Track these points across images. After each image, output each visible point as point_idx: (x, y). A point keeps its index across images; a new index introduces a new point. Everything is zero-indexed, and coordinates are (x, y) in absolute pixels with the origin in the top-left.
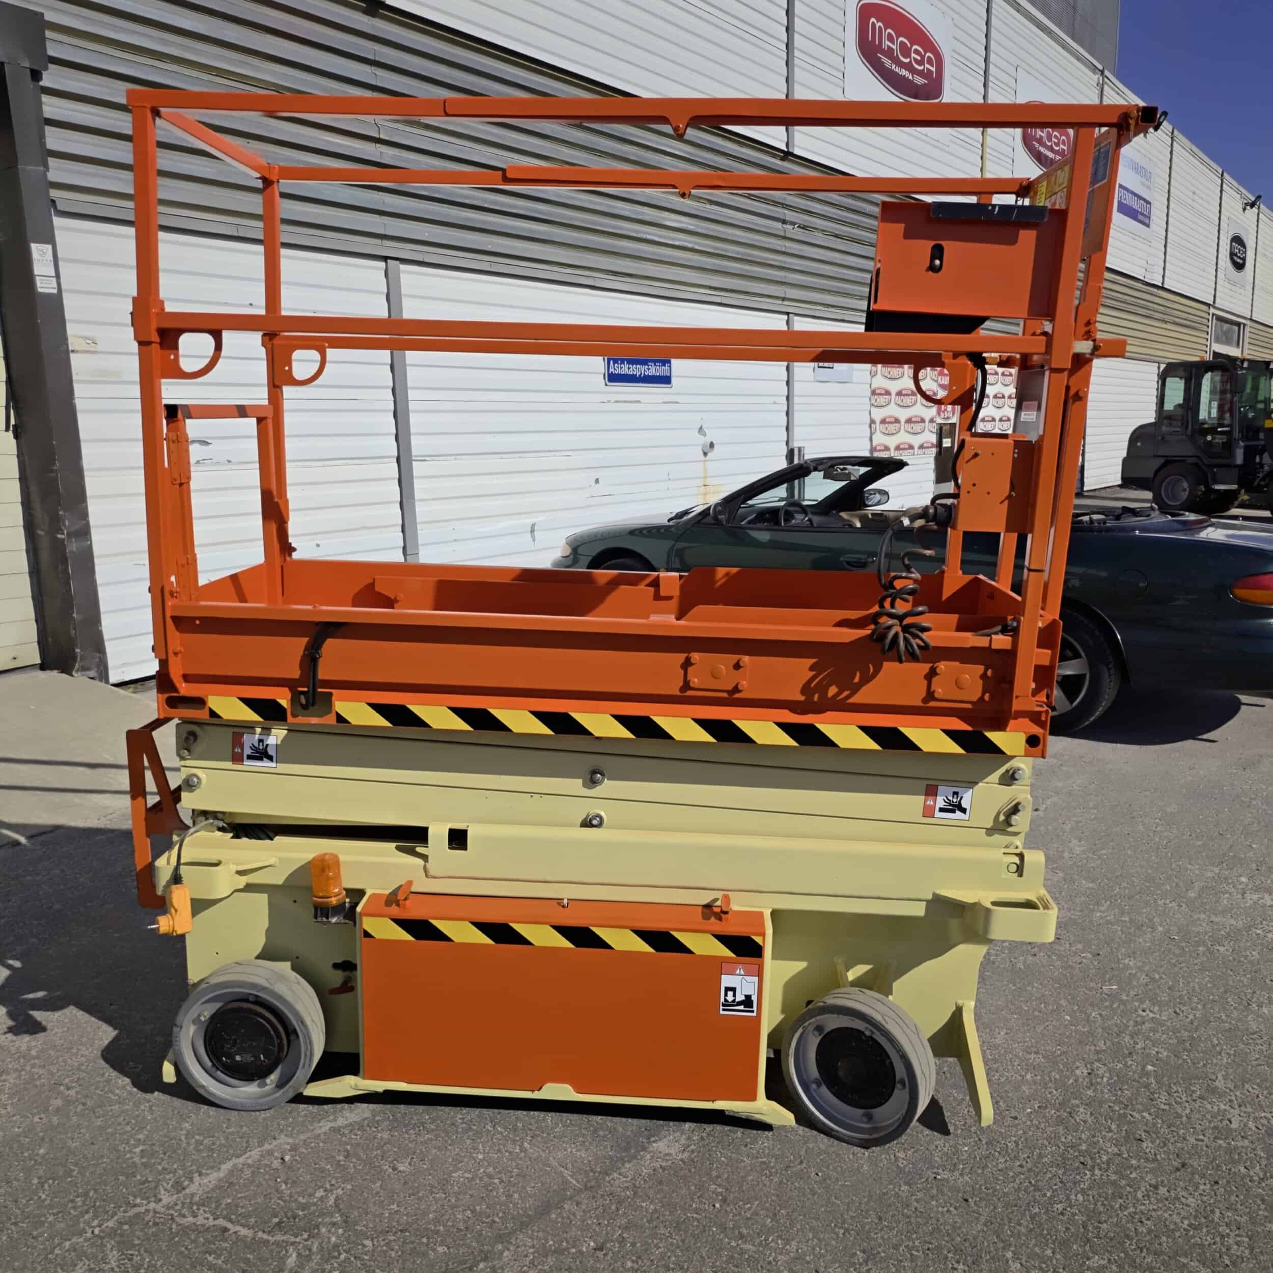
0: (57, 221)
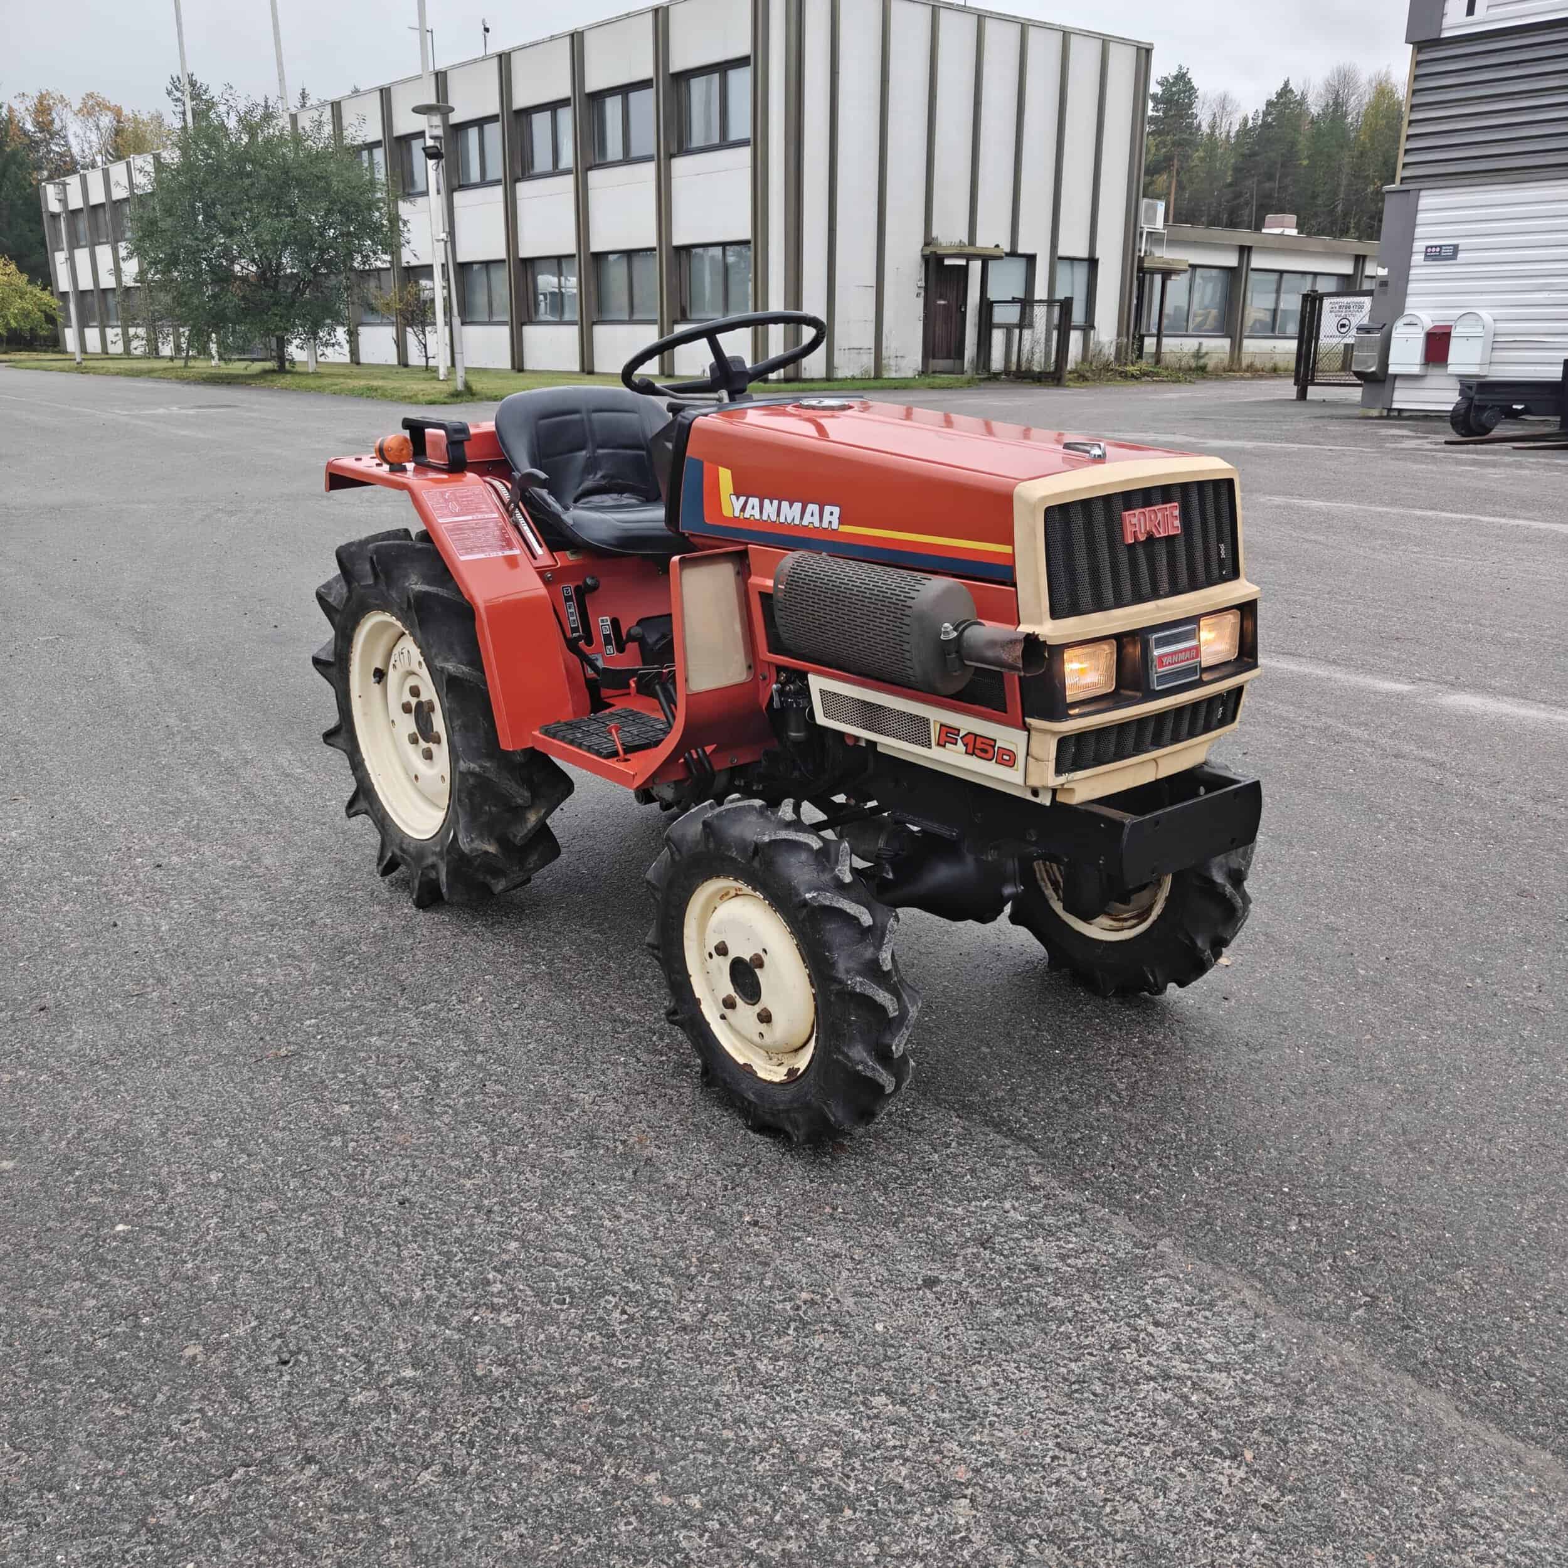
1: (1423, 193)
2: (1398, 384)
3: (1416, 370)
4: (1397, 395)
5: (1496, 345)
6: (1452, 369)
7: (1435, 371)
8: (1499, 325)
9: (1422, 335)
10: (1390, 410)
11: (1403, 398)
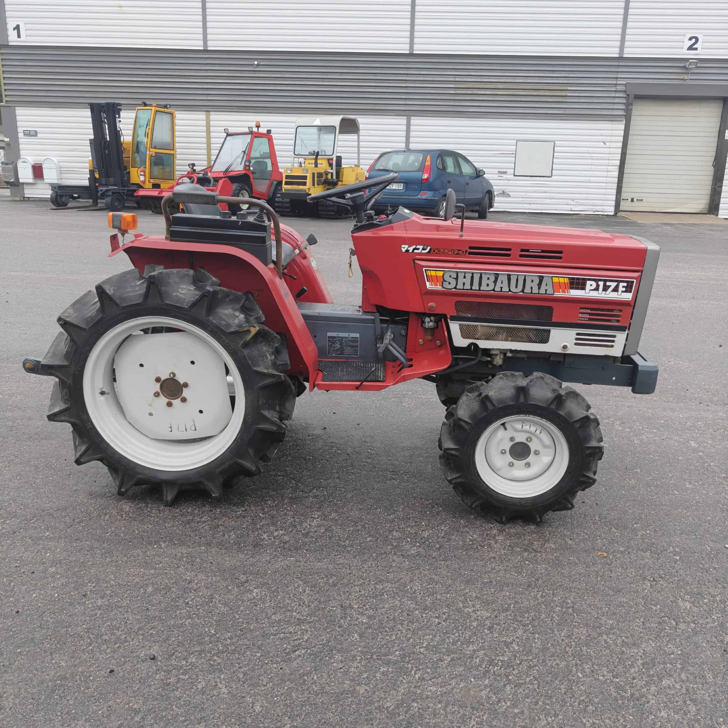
1: (16, 108)
2: (25, 186)
3: (31, 181)
4: (26, 191)
5: (62, 172)
6: (46, 181)
7: (39, 181)
8: (61, 164)
9: (30, 167)
10: (24, 197)
11: (29, 193)
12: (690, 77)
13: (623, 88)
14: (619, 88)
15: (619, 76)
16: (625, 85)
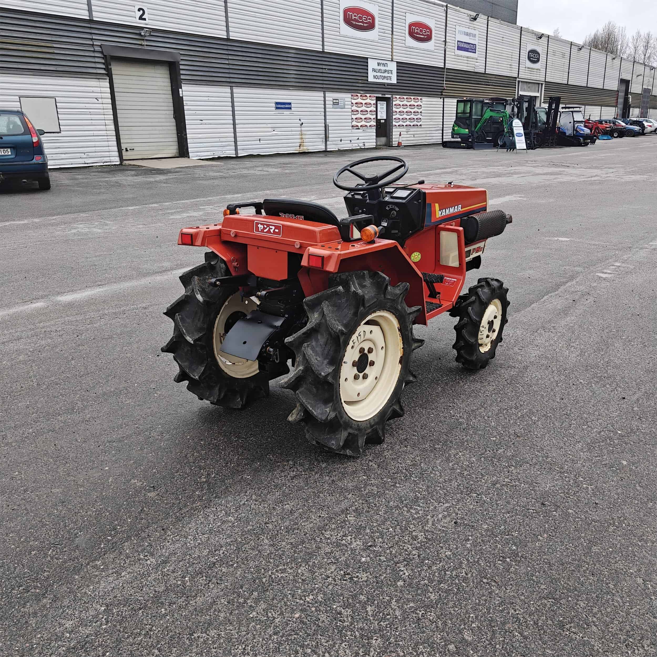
0: (182, 85)
12: (145, 43)
13: (99, 49)
14: (97, 49)
15: (94, 37)
16: (100, 46)
